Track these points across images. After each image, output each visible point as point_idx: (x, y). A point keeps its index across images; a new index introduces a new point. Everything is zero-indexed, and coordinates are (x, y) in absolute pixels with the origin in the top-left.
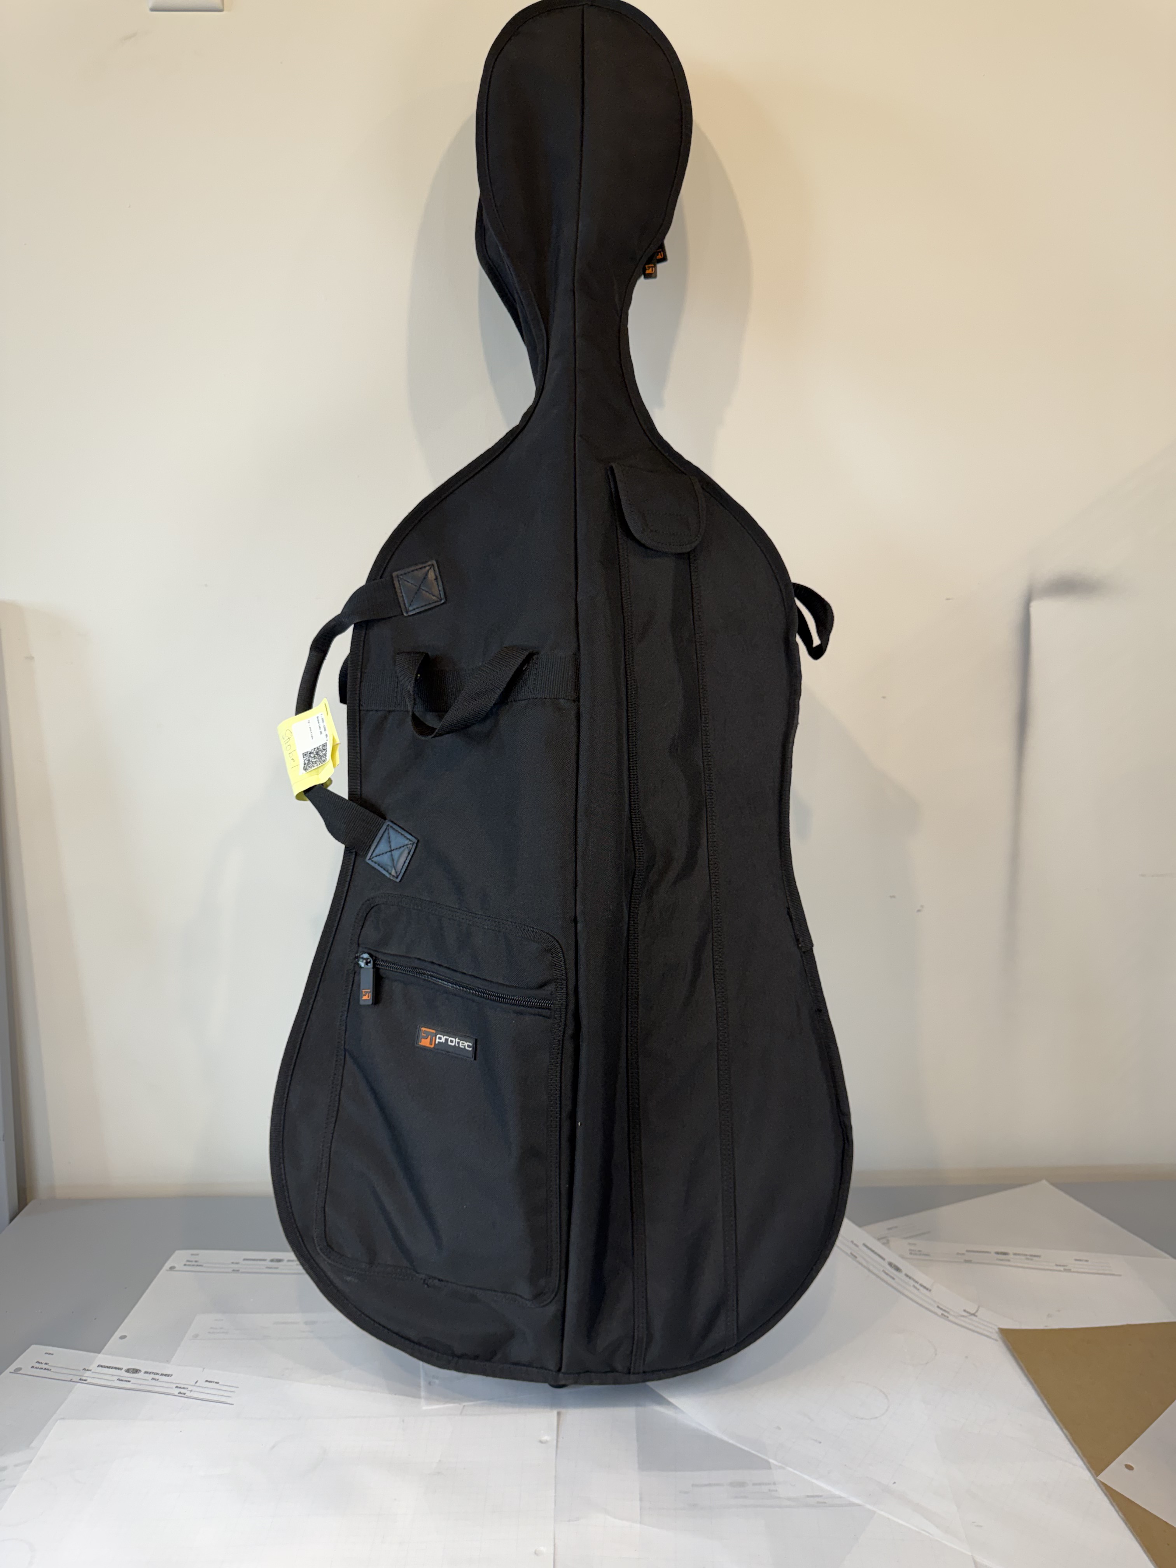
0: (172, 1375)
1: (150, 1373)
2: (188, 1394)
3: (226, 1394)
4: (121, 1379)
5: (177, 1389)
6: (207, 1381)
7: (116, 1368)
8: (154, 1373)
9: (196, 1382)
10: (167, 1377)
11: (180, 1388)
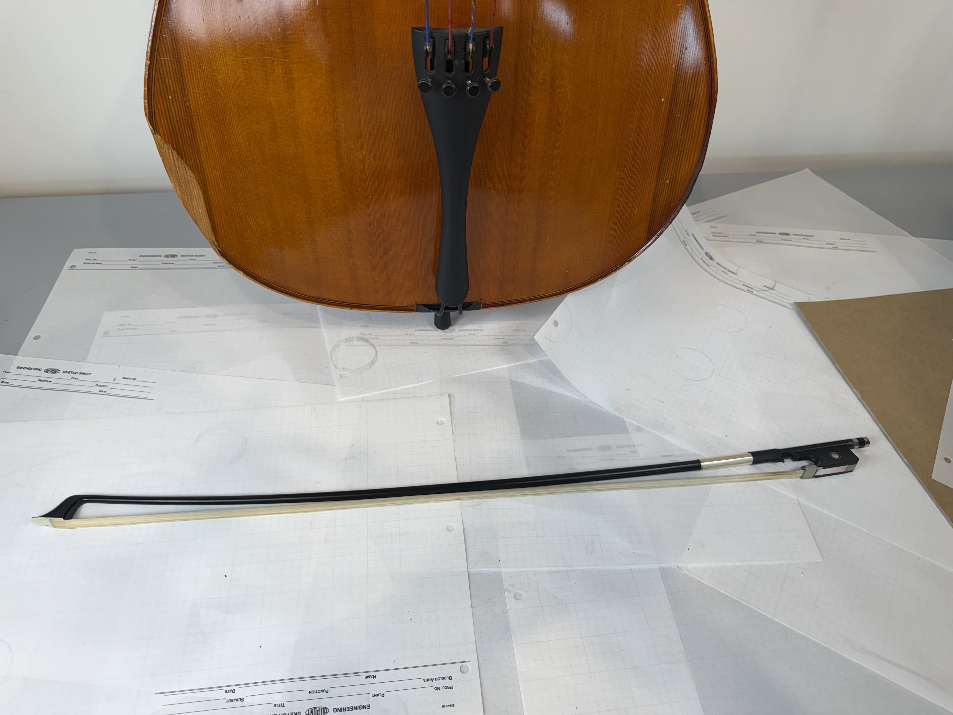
0: (90, 374)
1: (69, 372)
2: (109, 391)
3: (145, 389)
4: (42, 379)
5: (97, 387)
6: (124, 378)
7: (35, 369)
8: (73, 373)
9: (115, 380)
10: (85, 376)
11: (100, 386)
